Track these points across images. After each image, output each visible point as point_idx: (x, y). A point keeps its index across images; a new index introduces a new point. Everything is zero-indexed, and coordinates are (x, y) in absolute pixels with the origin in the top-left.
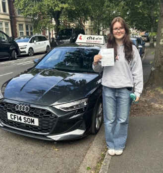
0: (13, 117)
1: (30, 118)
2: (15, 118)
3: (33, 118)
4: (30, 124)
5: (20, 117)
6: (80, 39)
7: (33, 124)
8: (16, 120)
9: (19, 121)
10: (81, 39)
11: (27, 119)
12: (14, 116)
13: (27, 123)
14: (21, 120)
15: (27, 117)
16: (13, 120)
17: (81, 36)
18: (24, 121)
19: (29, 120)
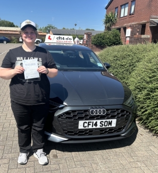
1: (108, 120)
2: (89, 125)
3: (110, 120)
4: (108, 126)
5: (96, 122)
6: (49, 38)
7: (110, 126)
8: (90, 127)
9: (94, 127)
10: (51, 39)
11: (103, 123)
13: (104, 127)
14: (96, 125)
15: (104, 121)
16: (87, 128)
17: (50, 36)
18: (100, 126)
19: (106, 123)
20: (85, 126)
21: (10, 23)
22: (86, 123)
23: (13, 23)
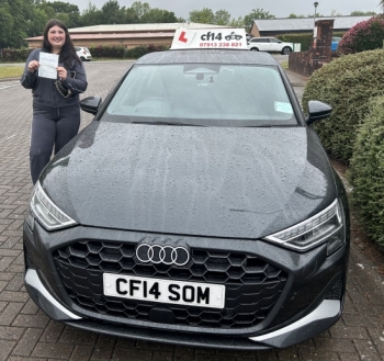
0: (125, 287)
1: (196, 285)
2: (132, 288)
3: (204, 286)
4: (195, 303)
5: (156, 286)
6: (182, 39)
7: (203, 303)
8: (138, 295)
9: (151, 298)
10: (185, 40)
11: (180, 291)
12: (132, 282)
13: (181, 302)
14: (157, 294)
15: (182, 284)
16: (128, 296)
18: (170, 298)
19: (189, 292)
20: (122, 289)
21: (167, 13)
22: (125, 281)
23: (172, 14)
